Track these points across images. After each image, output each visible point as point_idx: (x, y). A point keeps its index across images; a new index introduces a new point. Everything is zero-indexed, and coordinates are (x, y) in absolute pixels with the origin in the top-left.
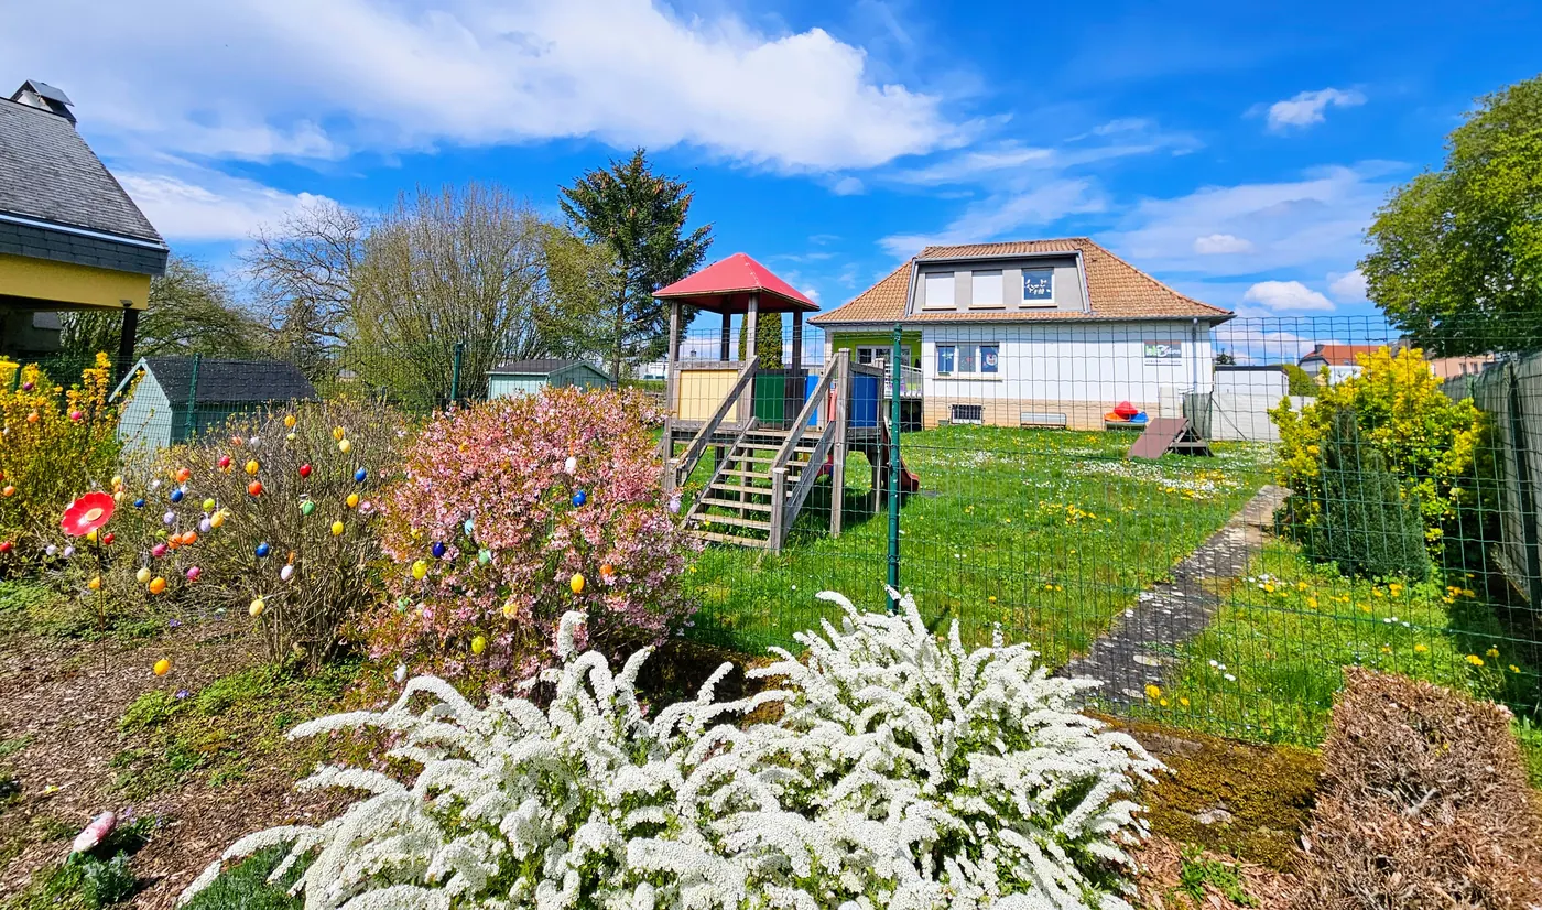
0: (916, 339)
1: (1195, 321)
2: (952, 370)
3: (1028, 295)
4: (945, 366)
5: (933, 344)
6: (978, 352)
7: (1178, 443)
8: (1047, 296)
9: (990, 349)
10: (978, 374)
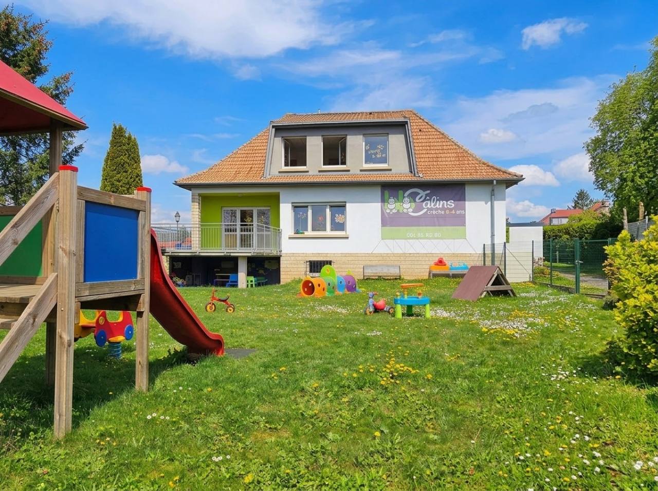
0: (275, 200)
1: (495, 182)
2: (307, 230)
3: (369, 159)
4: (299, 227)
5: (290, 205)
6: (328, 210)
7: (490, 287)
8: (384, 160)
9: (340, 208)
10: (329, 232)
